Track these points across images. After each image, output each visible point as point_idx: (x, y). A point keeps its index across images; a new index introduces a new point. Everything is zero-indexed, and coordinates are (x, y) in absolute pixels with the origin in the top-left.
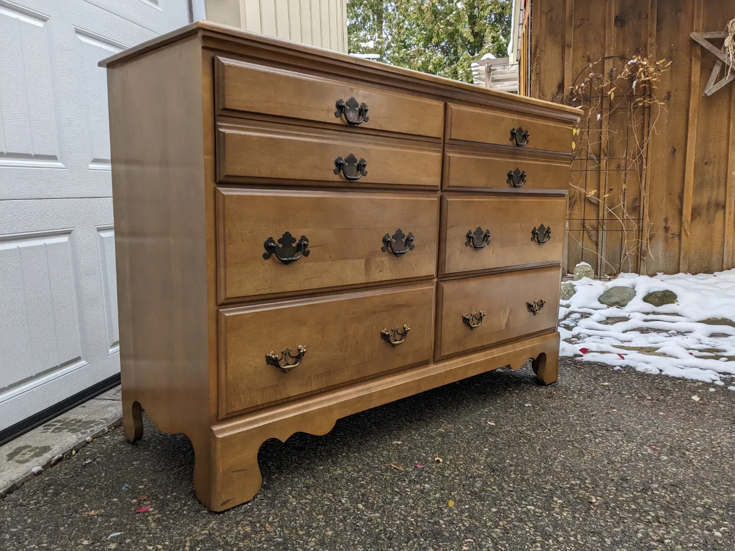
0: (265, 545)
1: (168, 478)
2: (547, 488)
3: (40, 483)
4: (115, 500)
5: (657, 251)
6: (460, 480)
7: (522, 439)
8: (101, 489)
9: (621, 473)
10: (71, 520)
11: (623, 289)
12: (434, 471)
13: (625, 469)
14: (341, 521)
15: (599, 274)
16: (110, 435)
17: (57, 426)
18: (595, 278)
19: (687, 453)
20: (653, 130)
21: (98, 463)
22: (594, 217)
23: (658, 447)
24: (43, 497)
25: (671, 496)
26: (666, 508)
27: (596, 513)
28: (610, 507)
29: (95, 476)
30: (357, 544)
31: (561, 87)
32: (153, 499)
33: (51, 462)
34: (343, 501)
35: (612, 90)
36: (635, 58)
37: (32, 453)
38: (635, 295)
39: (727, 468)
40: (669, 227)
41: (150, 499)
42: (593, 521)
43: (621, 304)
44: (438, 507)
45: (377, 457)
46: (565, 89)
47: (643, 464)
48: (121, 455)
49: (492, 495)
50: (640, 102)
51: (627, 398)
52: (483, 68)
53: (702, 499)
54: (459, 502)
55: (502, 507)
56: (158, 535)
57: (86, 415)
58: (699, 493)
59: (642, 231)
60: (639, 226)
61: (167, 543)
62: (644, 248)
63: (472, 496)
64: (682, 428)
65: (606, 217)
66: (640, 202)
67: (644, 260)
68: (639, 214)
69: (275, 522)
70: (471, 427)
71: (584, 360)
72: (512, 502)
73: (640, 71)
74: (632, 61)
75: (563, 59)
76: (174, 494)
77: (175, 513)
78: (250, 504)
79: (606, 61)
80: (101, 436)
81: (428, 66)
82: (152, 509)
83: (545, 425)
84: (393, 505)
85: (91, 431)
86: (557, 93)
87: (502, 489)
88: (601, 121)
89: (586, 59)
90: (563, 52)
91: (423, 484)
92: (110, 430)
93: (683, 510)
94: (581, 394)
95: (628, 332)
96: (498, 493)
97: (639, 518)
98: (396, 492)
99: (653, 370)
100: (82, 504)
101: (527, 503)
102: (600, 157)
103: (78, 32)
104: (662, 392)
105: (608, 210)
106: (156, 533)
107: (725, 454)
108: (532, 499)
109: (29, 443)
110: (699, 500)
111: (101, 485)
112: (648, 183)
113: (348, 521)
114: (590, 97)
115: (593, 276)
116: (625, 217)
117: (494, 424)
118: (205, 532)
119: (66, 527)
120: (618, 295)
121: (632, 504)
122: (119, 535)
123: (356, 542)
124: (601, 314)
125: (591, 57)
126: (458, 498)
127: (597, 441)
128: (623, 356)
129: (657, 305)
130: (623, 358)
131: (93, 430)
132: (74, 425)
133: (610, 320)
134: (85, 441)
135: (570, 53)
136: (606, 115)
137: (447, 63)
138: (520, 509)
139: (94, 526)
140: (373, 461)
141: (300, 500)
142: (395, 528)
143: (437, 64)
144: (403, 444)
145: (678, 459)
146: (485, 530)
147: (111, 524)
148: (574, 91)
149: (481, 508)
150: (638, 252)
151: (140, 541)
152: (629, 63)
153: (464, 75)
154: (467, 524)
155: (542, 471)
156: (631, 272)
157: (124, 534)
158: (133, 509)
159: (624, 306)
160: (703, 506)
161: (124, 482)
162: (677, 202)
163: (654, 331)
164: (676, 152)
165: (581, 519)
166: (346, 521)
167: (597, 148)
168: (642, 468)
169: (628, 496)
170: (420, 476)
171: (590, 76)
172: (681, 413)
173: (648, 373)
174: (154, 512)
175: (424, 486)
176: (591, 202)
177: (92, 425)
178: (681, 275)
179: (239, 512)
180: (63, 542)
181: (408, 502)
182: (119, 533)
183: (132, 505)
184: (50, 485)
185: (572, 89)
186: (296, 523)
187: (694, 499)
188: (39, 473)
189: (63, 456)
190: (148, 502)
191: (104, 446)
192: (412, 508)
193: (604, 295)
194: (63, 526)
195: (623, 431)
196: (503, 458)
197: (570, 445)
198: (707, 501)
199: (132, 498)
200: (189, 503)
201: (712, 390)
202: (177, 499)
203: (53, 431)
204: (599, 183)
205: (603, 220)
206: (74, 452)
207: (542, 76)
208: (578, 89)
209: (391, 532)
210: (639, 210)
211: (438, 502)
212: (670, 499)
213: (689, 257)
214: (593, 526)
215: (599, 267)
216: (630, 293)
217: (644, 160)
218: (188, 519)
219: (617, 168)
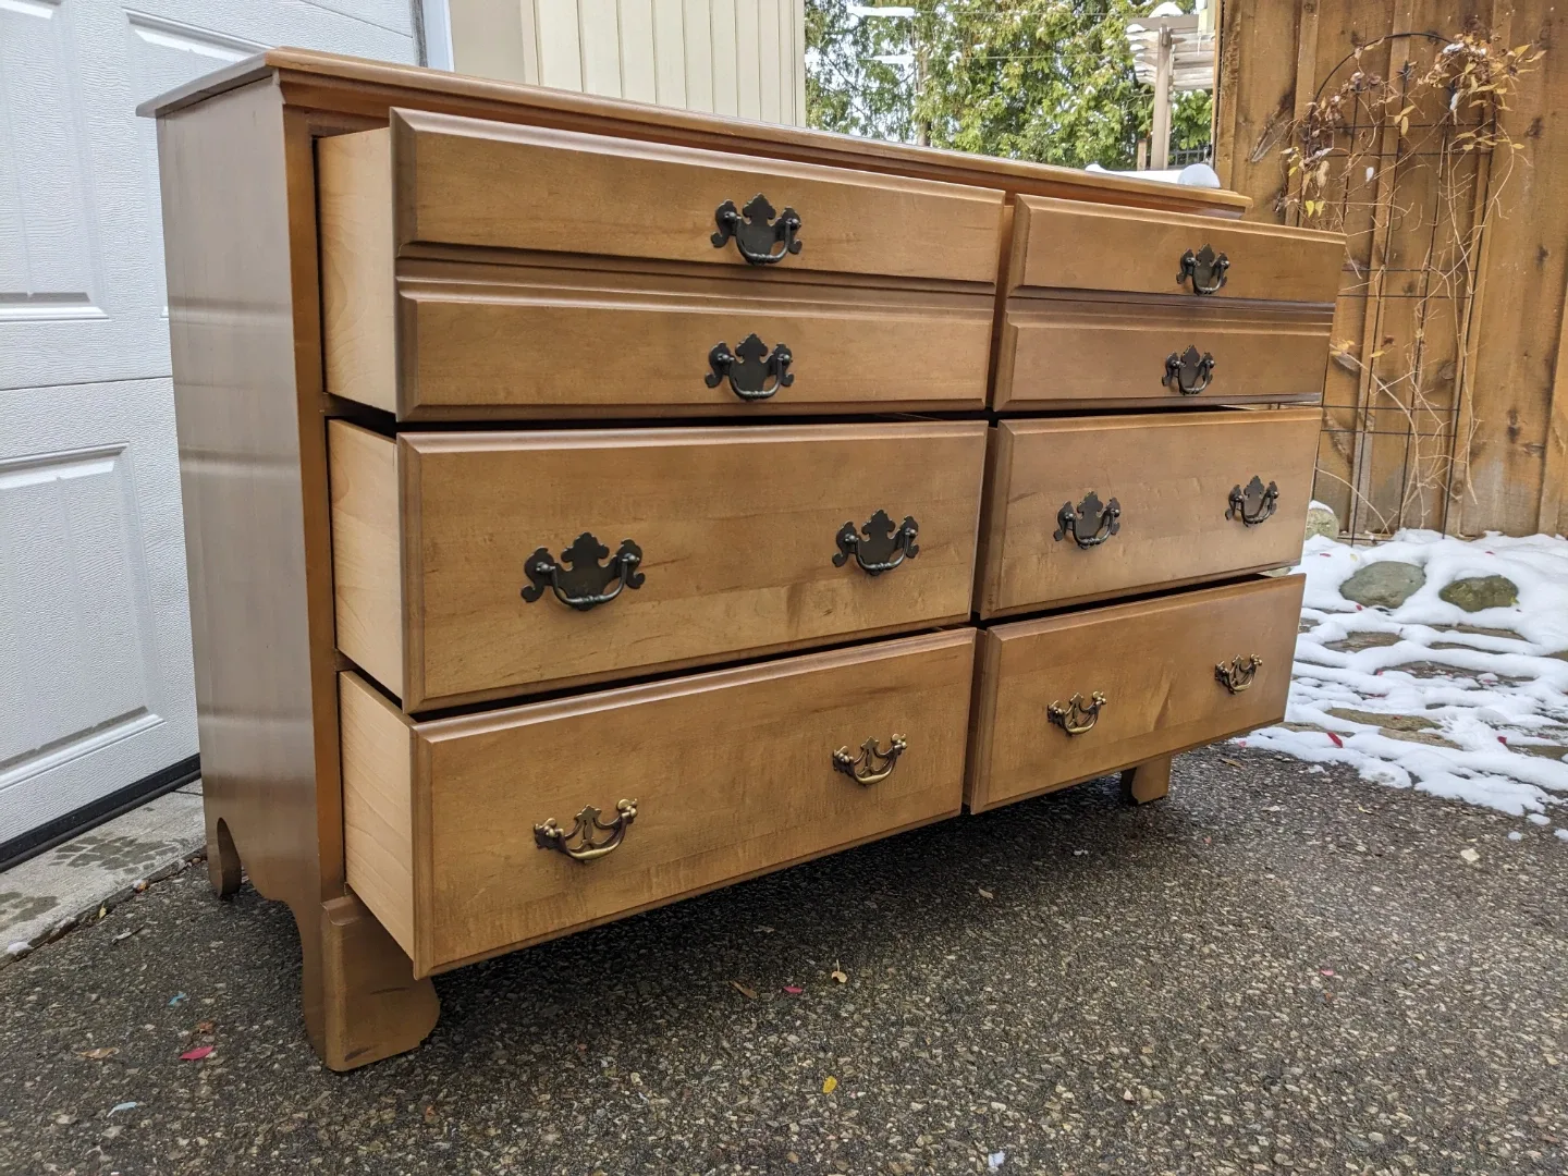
0: (410, 1156)
1: (269, 983)
2: (1052, 1060)
3: (17, 977)
4: (149, 1027)
5: (1488, 483)
6: (869, 1030)
7: (1040, 935)
8: (130, 1000)
9: (1229, 1034)
10: (51, 1066)
11: (1398, 567)
12: (820, 1003)
13: (1243, 1024)
14: (585, 1110)
15: (1351, 531)
16: (184, 876)
17: (84, 852)
18: (1339, 539)
19: (1401, 992)
20: (1495, 206)
21: (143, 938)
22: (1347, 400)
23: (1339, 973)
24: (15, 1009)
25: (1323, 1099)
26: (1302, 1131)
27: (1137, 1131)
28: (1175, 1116)
29: (127, 970)
30: (598, 1168)
31: (1288, 101)
32: (222, 1031)
33: (51, 931)
34: (605, 1064)
35: (1406, 111)
36: (1461, 38)
37: (18, 911)
38: (1424, 583)
39: (1480, 1036)
40: (1519, 429)
41: (218, 1030)
42: (1123, 1149)
43: (1388, 603)
44: (799, 1091)
45: (710, 963)
46: (1296, 109)
47: (1288, 1015)
48: (192, 924)
49: (925, 1069)
50: (1466, 141)
51: (1311, 846)
52: (1153, 37)
53: (1392, 1110)
54: (846, 1083)
55: (936, 1101)
56: (207, 1115)
57: (148, 830)
58: (1389, 1097)
59: (1455, 436)
60: (1449, 425)
61: (218, 1135)
62: (1458, 475)
63: (881, 1069)
64: (1412, 930)
65: (1373, 403)
66: (1455, 371)
67: (1456, 501)
68: (1452, 399)
69: (449, 1103)
70: (938, 901)
71: (1247, 746)
72: (963, 1090)
73: (1467, 71)
74: (1452, 47)
75: (1295, 37)
76: (269, 1022)
77: (256, 1067)
78: (411, 1057)
79: (1395, 44)
80: (167, 878)
81: (1035, 29)
82: (213, 1055)
83: (1103, 904)
84: (706, 1079)
85: (146, 868)
86: (1278, 116)
87: (951, 1056)
88: (1376, 183)
89: (1348, 37)
90: (1297, 21)
91: (785, 1034)
92: (190, 864)
93: (1338, 1137)
94: (1210, 830)
95: (1385, 673)
96: (940, 1066)
97: (1230, 1150)
98: (723, 1049)
99: (1398, 779)
100: (81, 1033)
101: (994, 1095)
102: (1368, 264)
103: (135, 21)
104: (1397, 835)
105: (1379, 386)
106: (205, 1110)
107: (1490, 1001)
108: (1008, 1084)
109: (19, 888)
110: (1383, 1115)
111: (133, 992)
112: (1477, 327)
113: (598, 1111)
114: (1354, 127)
115: (1337, 534)
116: (1417, 402)
117: (990, 895)
118: (301, 1115)
119: (36, 1081)
120: (1385, 582)
121: (1225, 1114)
122: (132, 1109)
123: (598, 1163)
124: (1338, 626)
125: (1362, 35)
126: (849, 1072)
127: (1206, 950)
128: (1340, 737)
129: (1469, 609)
130: (1339, 744)
131: (152, 865)
132: (119, 850)
133: (1355, 641)
134: (131, 887)
135: (1311, 24)
136: (1388, 168)
137: (1079, 21)
138: (973, 1109)
139: (91, 1083)
140: (698, 972)
141: (516, 1055)
142: (691, 1136)
143: (1056, 25)
144: (775, 933)
145: (1373, 1008)
146: (880, 1154)
147: (124, 1082)
148: (1316, 113)
149: (891, 1100)
150: (1444, 483)
151: (168, 1126)
152: (1445, 51)
153: (1115, 48)
154: (846, 1136)
155: (1056, 1018)
156: (1425, 528)
157: (142, 1108)
158: (177, 1050)
159: (1395, 606)
160: (1387, 1132)
161: (177, 988)
162: (1541, 372)
163: (1448, 673)
164: (1546, 259)
165: (1099, 1142)
166: (595, 1112)
167: (1363, 244)
168: (1284, 1023)
169: (1223, 1092)
170: (784, 1014)
171: (1353, 79)
172: (1423, 890)
173: (1383, 784)
174: (215, 1062)
175: (785, 1039)
176: (1341, 368)
177: (152, 853)
178: (1540, 538)
179: (385, 1074)
180: (22, 1115)
181: (741, 1073)
182: (132, 1104)
183: (178, 1041)
184: (35, 984)
185: (1314, 108)
186: (490, 1109)
187: (1373, 1110)
188: (23, 955)
189: (77, 921)
190: (212, 1038)
191: (167, 901)
192: (745, 1091)
193: (1354, 581)
194: (31, 1079)
195: (1273, 929)
196: (981, 981)
197: (1140, 957)
198: (1401, 1119)
199: (182, 1026)
200: (290, 1046)
201: (1515, 836)
202: (269, 1035)
203: (72, 864)
204: (1363, 326)
205: (1367, 408)
206: (103, 912)
207: (1246, 76)
208: (1326, 107)
209: (679, 1144)
210: (1453, 388)
211: (803, 1081)
212: (1318, 1107)
213: (1561, 498)
214: (1121, 1161)
215: (1352, 514)
216: (1414, 577)
217: (1470, 276)
218: (276, 1083)
219: (1405, 292)
